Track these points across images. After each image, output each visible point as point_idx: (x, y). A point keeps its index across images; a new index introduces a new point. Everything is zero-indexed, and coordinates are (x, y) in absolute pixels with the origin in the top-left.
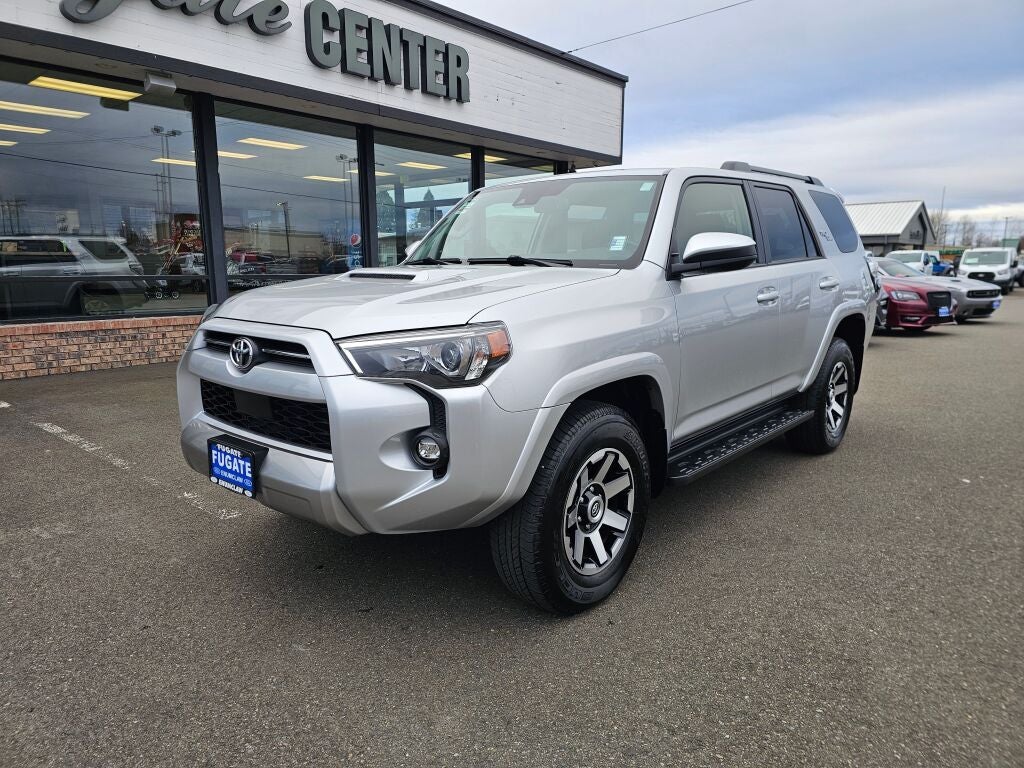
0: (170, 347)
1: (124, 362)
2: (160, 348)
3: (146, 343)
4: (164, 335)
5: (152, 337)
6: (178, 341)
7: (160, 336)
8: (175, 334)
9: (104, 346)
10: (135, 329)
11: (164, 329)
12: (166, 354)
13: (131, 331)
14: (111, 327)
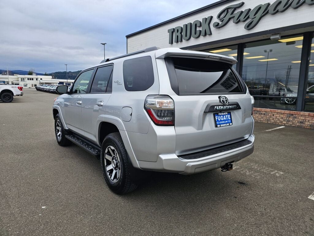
0: (275, 119)
1: (260, 121)
2: (271, 119)
3: (268, 116)
4: (273, 115)
5: (270, 115)
6: (278, 118)
7: (272, 115)
8: (277, 115)
9: (256, 115)
10: (265, 112)
11: (274, 113)
12: (273, 121)
13: (264, 112)
14: (259, 110)
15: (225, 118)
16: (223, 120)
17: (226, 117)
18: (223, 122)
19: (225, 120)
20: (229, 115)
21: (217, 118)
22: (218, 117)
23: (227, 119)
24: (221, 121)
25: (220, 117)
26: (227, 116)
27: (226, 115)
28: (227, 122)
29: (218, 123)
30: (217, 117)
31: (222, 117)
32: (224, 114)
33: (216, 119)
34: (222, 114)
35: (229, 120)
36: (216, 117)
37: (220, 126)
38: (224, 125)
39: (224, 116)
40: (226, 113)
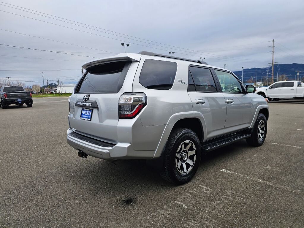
15: (87, 114)
16: (86, 115)
17: (88, 113)
18: (85, 116)
19: (87, 115)
20: (91, 112)
26: (89, 112)
28: (88, 117)
29: (82, 116)
33: (82, 112)
35: (90, 116)
36: (83, 111)
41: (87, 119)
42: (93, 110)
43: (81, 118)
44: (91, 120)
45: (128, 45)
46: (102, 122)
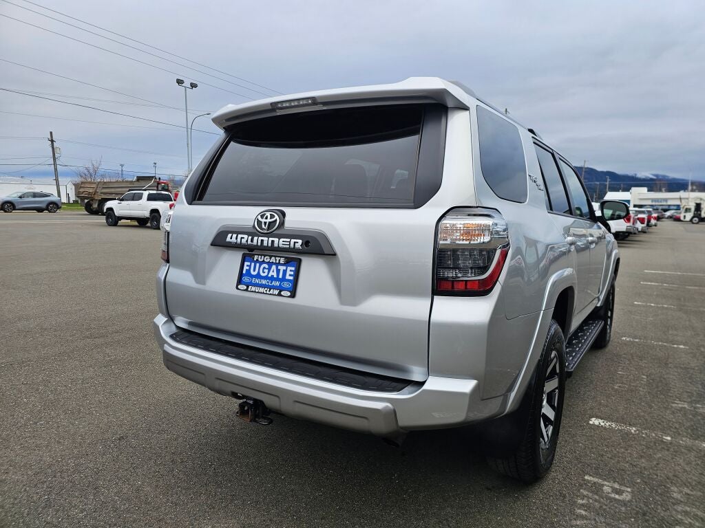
15: (273, 273)
16: (266, 278)
17: (278, 271)
18: (264, 282)
19: (272, 278)
21: (248, 268)
22: (253, 264)
23: (280, 277)
24: (258, 276)
25: (258, 265)
26: (282, 268)
27: (282, 265)
30: (249, 264)
31: (264, 268)
32: (273, 260)
33: (246, 268)
34: (267, 259)
35: (289, 280)
36: (246, 263)
37: (246, 290)
38: (262, 290)
39: (274, 267)
40: (278, 259)
41: (276, 292)
42: (300, 261)
43: (243, 287)
44: (293, 295)
45: (193, 86)
46: (354, 304)
